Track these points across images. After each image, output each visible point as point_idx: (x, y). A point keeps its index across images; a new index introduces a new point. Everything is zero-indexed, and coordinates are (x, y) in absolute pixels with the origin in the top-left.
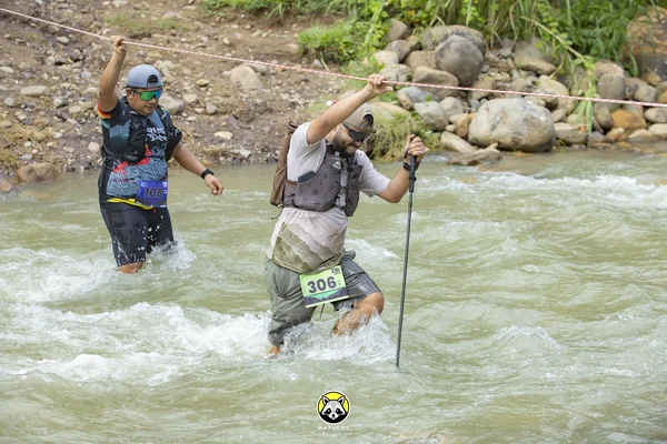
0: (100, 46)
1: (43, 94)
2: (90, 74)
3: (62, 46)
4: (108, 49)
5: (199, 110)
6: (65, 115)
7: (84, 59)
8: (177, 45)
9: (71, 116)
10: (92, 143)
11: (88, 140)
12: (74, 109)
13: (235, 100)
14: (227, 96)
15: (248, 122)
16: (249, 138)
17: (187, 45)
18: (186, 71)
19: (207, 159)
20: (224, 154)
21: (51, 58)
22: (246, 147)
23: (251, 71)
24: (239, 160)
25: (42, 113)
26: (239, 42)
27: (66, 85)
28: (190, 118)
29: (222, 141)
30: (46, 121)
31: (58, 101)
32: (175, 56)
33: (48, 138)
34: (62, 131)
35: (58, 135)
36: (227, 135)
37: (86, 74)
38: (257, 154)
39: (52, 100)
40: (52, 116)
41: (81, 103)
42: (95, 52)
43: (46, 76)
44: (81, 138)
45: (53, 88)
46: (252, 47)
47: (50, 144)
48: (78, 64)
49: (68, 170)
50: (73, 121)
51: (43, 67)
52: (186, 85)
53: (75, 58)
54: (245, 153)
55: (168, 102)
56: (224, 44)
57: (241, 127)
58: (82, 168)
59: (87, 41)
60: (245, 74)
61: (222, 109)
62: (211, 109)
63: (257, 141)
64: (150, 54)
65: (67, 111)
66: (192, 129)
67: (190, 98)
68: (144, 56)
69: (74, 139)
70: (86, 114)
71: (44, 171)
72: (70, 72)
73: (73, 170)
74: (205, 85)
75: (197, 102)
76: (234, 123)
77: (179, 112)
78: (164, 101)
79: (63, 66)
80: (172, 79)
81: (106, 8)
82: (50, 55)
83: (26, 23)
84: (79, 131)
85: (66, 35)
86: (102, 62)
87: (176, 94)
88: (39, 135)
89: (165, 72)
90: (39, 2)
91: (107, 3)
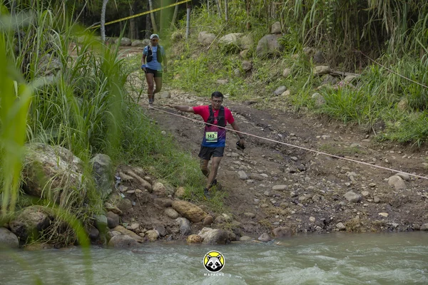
0: (315, 163)
1: (285, 189)
2: (309, 179)
3: (293, 162)
4: (319, 164)
5: (370, 200)
6: (296, 201)
7: (306, 170)
9: (300, 201)
10: (311, 217)
11: (309, 215)
12: (301, 198)
13: (391, 195)
14: (386, 193)
15: (398, 207)
16: (398, 216)
18: (363, 178)
19: (374, 227)
20: (383, 225)
21: (288, 169)
22: (396, 222)
23: (400, 179)
24: (392, 229)
25: (284, 200)
26: (394, 161)
27: (297, 184)
28: (364, 205)
29: (382, 218)
30: (286, 204)
31: (293, 193)
32: (357, 169)
33: (288, 213)
34: (295, 210)
35: (293, 212)
36: (385, 215)
37: (307, 178)
38: (402, 225)
39: (290, 193)
40: (289, 202)
41: (305, 195)
42: (312, 166)
43: (285, 179)
44: (305, 214)
45: (290, 186)
46: (402, 165)
47: (289, 217)
48: (303, 173)
49: (299, 232)
50: (301, 205)
51: (284, 174)
52: (363, 186)
53: (301, 169)
54: (395, 225)
55: (353, 195)
56: (385, 162)
57: (393, 210)
58: (306, 230)
59: (307, 160)
60: (396, 180)
61: (383, 200)
62: (377, 200)
63: (402, 218)
64: (343, 168)
65: (298, 199)
66: (366, 210)
67: (365, 193)
68: (340, 169)
69: (302, 214)
70: (308, 201)
71: (286, 231)
72: (299, 177)
73: (301, 231)
74: (374, 186)
75: (369, 196)
76: (390, 208)
77: (359, 201)
78: (351, 195)
79: (295, 174)
80: (355, 182)
81: (318, 139)
82: (287, 167)
83: (273, 148)
84: (304, 210)
85: (296, 155)
86: (316, 172)
87: (357, 191)
88: (283, 212)
89: (352, 178)
90: (280, 135)
91: (319, 137)
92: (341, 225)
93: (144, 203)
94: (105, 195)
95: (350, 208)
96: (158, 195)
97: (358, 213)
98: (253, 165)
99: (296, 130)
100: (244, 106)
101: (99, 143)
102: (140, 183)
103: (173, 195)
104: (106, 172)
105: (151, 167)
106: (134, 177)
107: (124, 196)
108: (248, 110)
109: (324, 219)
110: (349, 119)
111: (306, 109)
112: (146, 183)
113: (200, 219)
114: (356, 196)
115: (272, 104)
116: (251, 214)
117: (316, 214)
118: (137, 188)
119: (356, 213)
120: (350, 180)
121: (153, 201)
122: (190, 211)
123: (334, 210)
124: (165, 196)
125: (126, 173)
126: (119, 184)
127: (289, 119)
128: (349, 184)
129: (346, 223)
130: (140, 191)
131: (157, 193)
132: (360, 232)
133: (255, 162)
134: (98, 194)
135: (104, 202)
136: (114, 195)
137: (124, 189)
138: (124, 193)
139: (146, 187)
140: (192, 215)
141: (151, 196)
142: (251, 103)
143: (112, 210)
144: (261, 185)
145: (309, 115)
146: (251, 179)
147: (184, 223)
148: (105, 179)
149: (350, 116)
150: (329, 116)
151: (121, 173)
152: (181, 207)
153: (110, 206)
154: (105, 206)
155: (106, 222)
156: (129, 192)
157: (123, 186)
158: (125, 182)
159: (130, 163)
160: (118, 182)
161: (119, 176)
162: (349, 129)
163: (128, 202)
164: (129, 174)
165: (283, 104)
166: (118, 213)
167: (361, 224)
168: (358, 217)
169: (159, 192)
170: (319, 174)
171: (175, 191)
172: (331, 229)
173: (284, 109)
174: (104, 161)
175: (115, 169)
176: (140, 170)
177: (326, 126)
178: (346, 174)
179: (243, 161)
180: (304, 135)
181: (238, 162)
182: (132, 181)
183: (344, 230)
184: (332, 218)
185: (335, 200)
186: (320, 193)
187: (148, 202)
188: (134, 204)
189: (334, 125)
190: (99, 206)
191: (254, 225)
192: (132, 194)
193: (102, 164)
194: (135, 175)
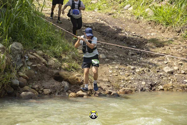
0: (146, 49)
2: (143, 59)
5: (179, 72)
7: (141, 53)
8: (172, 50)
10: (143, 82)
12: (137, 70)
17: (176, 50)
18: (175, 59)
19: (181, 88)
21: (130, 53)
25: (127, 71)
27: (135, 62)
28: (175, 75)
29: (186, 83)
30: (128, 74)
31: (132, 67)
32: (171, 53)
33: (129, 80)
34: (134, 77)
35: (133, 79)
37: (141, 58)
40: (130, 73)
41: (140, 68)
43: (128, 59)
44: (140, 80)
45: (131, 63)
48: (138, 55)
50: (137, 74)
51: (127, 56)
52: (175, 64)
53: (138, 53)
55: (169, 69)
58: (140, 90)
59: (142, 48)
61: (186, 72)
62: (183, 72)
65: (135, 71)
66: (176, 78)
67: (176, 68)
69: (138, 80)
70: (141, 72)
71: (128, 90)
72: (136, 58)
73: (137, 90)
74: (181, 64)
75: (178, 69)
77: (172, 73)
78: (167, 69)
79: (134, 56)
80: (170, 61)
81: (149, 36)
82: (130, 52)
83: (122, 40)
84: (139, 77)
85: (135, 45)
86: (147, 55)
87: (171, 66)
88: (126, 78)
89: (168, 59)
90: (126, 33)
91: (149, 34)
92: (161, 87)
93: (42, 72)
94: (18, 67)
95: (166, 76)
96: (51, 68)
97: (172, 80)
98: (109, 50)
99: (136, 30)
100: (105, 16)
101: (16, 36)
102: (40, 60)
103: (60, 68)
104: (19, 53)
105: (48, 51)
106: (37, 57)
107: (29, 68)
108: (108, 19)
109: (150, 83)
110: (167, 24)
111: (142, 18)
112: (44, 60)
113: (76, 83)
114: (170, 70)
115: (122, 15)
116: (107, 80)
117: (146, 80)
118: (38, 63)
119: (170, 79)
120: (167, 60)
121: (48, 71)
122: (70, 77)
123: (157, 78)
124: (55, 68)
125: (32, 54)
126: (27, 61)
127: (132, 24)
128: (166, 62)
129: (164, 86)
130: (40, 65)
131: (50, 67)
132: (172, 91)
133: (111, 49)
134: (14, 66)
135: (18, 72)
136: (23, 67)
137: (30, 63)
138: (31, 66)
139: (44, 63)
140: (71, 80)
141: (47, 68)
142: (110, 14)
143: (22, 76)
144: (114, 62)
145: (144, 21)
146: (108, 58)
147: (66, 84)
148: (18, 57)
149: (168, 22)
150: (156, 22)
151: (29, 54)
152: (64, 75)
153: (21, 74)
154: (18, 74)
155: (18, 84)
156: (33, 65)
157: (30, 62)
158: (31, 60)
159: (35, 48)
160: (27, 59)
161: (27, 56)
162: (167, 29)
163: (32, 72)
164: (34, 55)
165: (129, 15)
166: (26, 78)
167: (173, 86)
168: (171, 82)
169: (51, 66)
170: (149, 56)
171: (62, 65)
172: (155, 89)
173: (129, 18)
174: (18, 47)
175: (25, 51)
176: (41, 52)
177: (154, 28)
178: (164, 56)
179: (103, 48)
180: (140, 33)
181: (101, 49)
182: (35, 59)
183: (163, 90)
184: (155, 83)
185: (158, 72)
186: (149, 68)
187: (45, 72)
188: (36, 73)
189: (158, 27)
190: (14, 74)
191: (109, 86)
192: (35, 67)
193: (17, 48)
194: (37, 55)
